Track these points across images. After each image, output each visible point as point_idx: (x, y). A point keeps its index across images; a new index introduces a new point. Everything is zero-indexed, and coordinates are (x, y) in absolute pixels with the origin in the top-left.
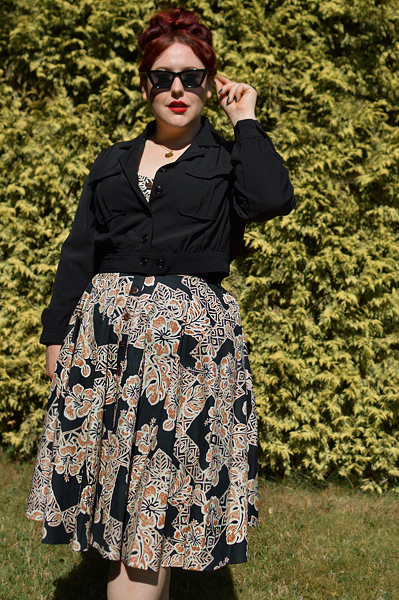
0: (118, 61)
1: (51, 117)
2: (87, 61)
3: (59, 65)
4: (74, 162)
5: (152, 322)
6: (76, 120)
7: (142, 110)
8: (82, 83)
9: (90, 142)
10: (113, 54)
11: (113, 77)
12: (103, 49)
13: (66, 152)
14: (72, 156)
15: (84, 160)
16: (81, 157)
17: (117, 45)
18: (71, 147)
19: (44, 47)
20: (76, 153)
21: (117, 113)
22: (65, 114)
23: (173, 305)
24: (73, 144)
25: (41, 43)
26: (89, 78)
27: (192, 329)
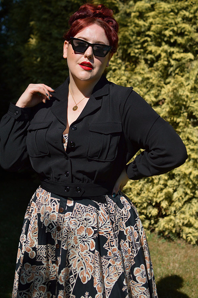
0: (166, 47)
1: (137, 74)
2: (153, 48)
3: (140, 50)
4: (149, 95)
5: (76, 231)
6: (148, 75)
7: (178, 70)
8: (151, 58)
9: (156, 85)
10: (163, 43)
11: (163, 55)
12: (159, 42)
13: (145, 90)
14: (148, 92)
15: (153, 94)
17: (166, 39)
18: (147, 88)
19: (134, 41)
20: (149, 91)
21: (168, 71)
22: (144, 72)
23: (88, 217)
25: (132, 39)
26: (154, 55)
27: (103, 231)
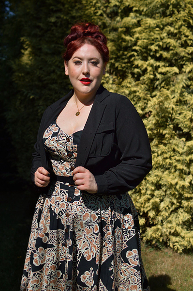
0: (152, 61)
1: (124, 88)
2: (139, 62)
3: (127, 64)
6: (135, 89)
7: (163, 83)
8: (138, 72)
9: (142, 98)
10: (149, 58)
11: (149, 69)
12: (145, 56)
16: (139, 105)
17: (152, 54)
19: (121, 56)
21: (154, 84)
22: (130, 86)
23: (92, 205)
24: (135, 99)
25: (119, 54)
26: (141, 69)
27: (104, 217)
